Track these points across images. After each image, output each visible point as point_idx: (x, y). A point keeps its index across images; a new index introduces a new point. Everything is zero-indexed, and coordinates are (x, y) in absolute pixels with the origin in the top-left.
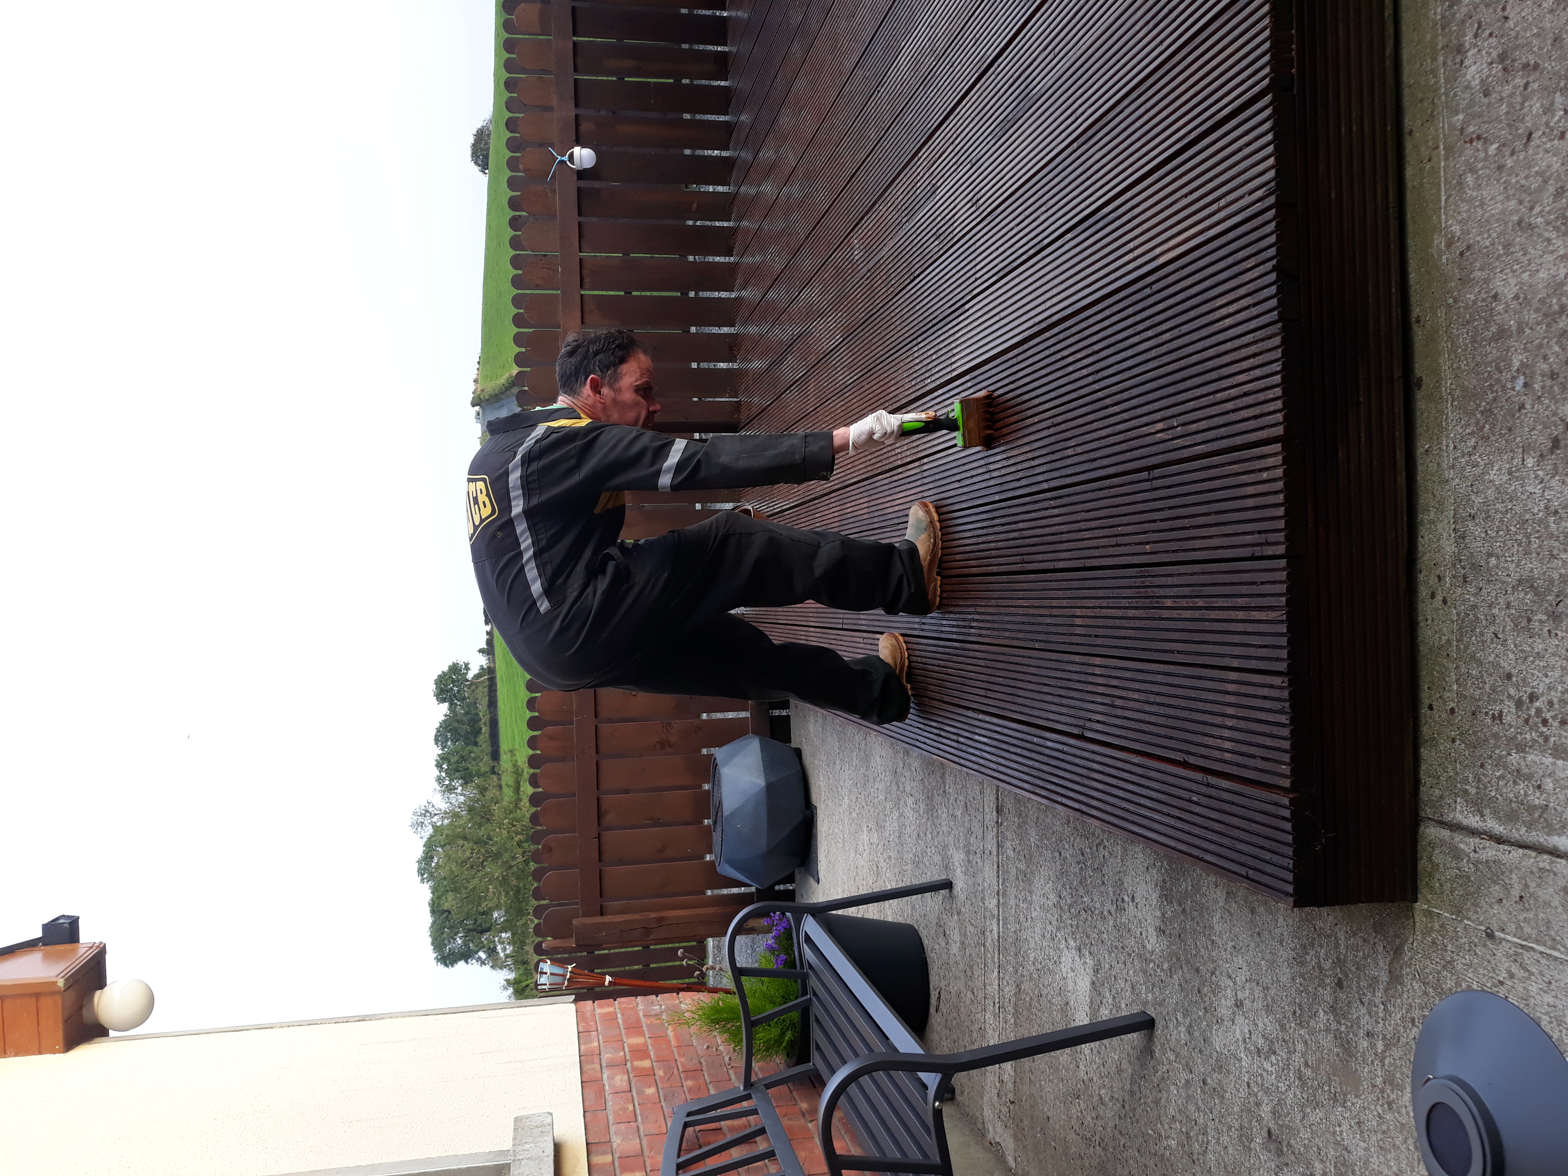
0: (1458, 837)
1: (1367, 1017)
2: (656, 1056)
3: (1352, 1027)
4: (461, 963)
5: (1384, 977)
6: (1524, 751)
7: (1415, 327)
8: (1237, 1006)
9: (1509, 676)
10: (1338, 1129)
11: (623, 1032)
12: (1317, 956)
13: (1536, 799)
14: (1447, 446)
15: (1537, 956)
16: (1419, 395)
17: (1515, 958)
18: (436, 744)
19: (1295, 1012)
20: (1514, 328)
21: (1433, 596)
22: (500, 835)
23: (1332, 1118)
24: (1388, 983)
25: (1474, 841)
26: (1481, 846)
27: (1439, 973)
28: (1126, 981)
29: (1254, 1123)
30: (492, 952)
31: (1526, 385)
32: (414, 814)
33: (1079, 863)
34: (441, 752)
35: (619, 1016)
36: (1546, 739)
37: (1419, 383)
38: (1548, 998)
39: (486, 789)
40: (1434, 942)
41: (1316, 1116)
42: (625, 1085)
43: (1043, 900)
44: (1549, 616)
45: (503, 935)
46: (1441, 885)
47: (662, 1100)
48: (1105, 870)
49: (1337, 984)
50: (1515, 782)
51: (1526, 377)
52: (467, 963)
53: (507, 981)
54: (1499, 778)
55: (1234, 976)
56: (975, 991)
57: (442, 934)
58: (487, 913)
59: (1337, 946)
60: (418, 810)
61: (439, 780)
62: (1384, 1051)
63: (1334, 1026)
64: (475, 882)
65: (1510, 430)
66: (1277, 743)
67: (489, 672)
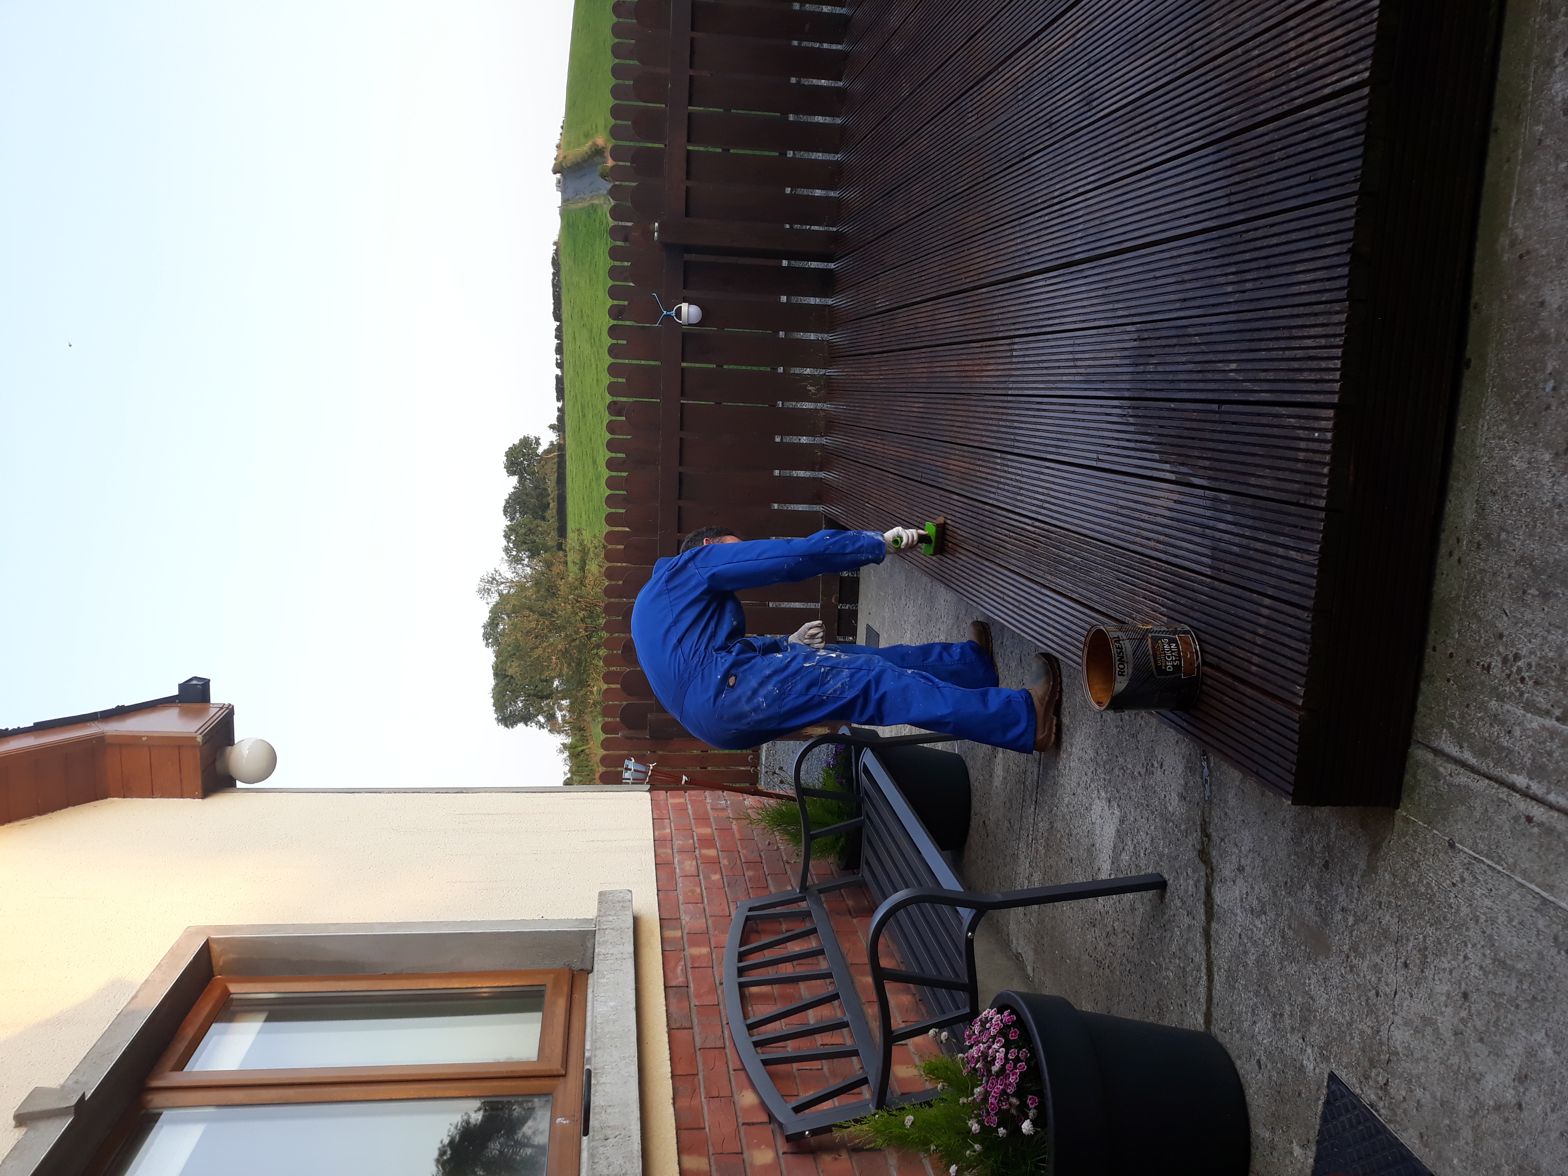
0: (1439, 761)
1: (1344, 895)
2: (721, 847)
3: (1330, 901)
4: (521, 725)
5: (1362, 865)
6: (1502, 700)
7: (1472, 312)
8: (1238, 869)
9: (1501, 636)
10: (1307, 981)
11: (693, 821)
12: (1311, 839)
13: (1505, 742)
14: (1482, 426)
15: (1485, 868)
16: (1467, 374)
17: (1468, 867)
18: (505, 515)
19: (1286, 883)
20: (1553, 335)
21: (1451, 554)
22: (565, 610)
23: (1304, 972)
24: (1365, 871)
25: (1451, 767)
26: (1457, 772)
27: (1407, 868)
28: (1147, 834)
29: (1241, 968)
30: (551, 717)
31: (1554, 389)
32: (482, 580)
33: (1117, 727)
34: (509, 523)
35: (689, 807)
36: (1522, 694)
37: (1468, 364)
38: (1488, 902)
39: (552, 564)
40: (1406, 843)
41: (1292, 969)
42: (693, 870)
43: (1081, 754)
44: (1540, 592)
45: (563, 702)
46: (1420, 798)
47: (726, 885)
48: (1140, 736)
49: (1324, 865)
50: (1491, 724)
51: (1555, 381)
52: (527, 725)
53: (563, 744)
54: (1479, 718)
55: (1239, 845)
56: (1012, 821)
57: (504, 696)
58: (549, 681)
59: (1328, 834)
60: (485, 577)
61: (507, 550)
62: (1353, 925)
63: (1316, 899)
64: (539, 651)
65: (1535, 424)
66: (1296, 667)
67: (559, 449)
